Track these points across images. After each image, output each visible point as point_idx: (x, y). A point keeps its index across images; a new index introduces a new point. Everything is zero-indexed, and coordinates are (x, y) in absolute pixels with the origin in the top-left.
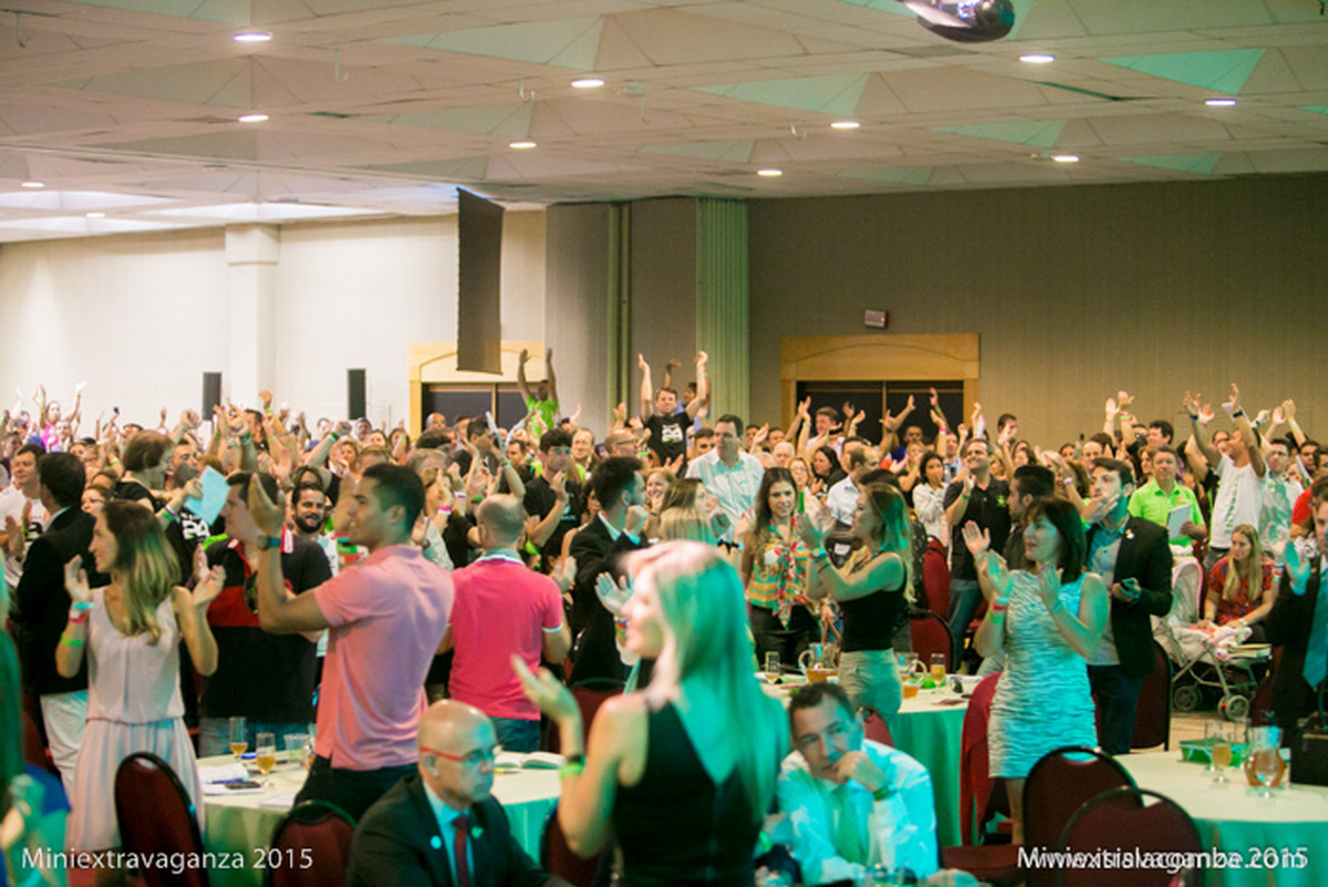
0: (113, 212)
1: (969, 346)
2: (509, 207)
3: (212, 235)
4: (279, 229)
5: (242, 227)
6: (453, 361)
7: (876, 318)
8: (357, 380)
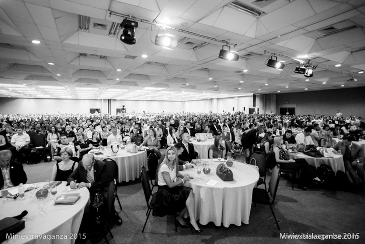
0: (227, 96)
1: (296, 105)
2: (257, 95)
3: (234, 97)
4: (238, 97)
5: (236, 97)
6: (253, 106)
7: (287, 103)
8: (244, 108)
